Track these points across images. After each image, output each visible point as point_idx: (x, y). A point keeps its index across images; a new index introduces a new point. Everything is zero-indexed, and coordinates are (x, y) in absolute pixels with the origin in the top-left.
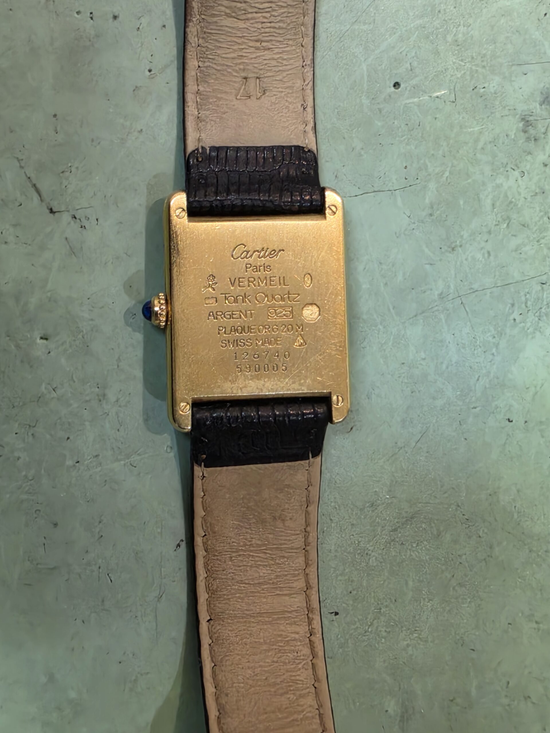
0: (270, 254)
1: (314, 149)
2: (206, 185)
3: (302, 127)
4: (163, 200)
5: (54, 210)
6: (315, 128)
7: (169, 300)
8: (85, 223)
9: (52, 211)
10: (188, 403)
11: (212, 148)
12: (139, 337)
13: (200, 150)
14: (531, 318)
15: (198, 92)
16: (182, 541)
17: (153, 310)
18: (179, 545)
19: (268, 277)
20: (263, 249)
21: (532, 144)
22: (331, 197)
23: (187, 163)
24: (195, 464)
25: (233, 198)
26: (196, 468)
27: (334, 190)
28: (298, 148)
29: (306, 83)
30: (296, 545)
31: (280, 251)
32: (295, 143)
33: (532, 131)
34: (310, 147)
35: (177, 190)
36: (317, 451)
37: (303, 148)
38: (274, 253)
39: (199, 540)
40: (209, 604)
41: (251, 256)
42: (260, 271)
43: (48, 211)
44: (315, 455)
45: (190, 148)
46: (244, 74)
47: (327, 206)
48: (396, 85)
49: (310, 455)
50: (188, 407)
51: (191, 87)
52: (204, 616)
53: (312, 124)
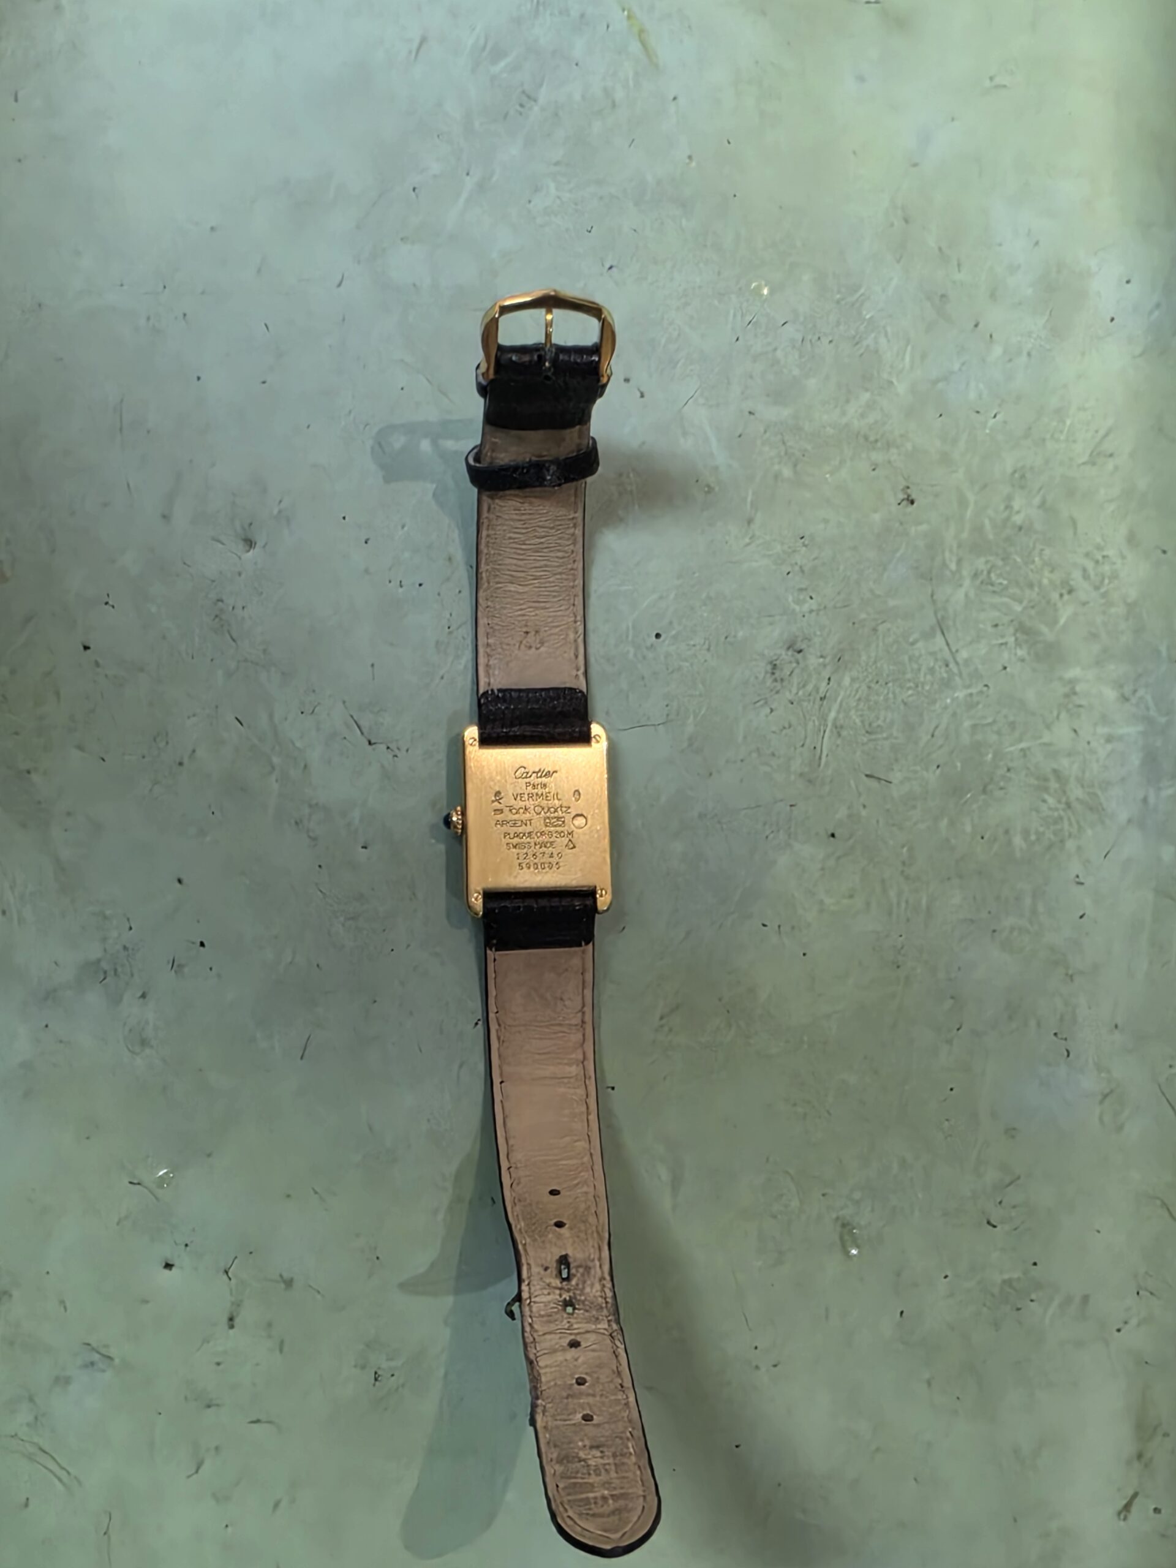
0: (546, 775)
1: (585, 690)
2: (494, 720)
3: (574, 673)
4: (458, 735)
5: (373, 741)
6: (586, 673)
7: (464, 813)
8: (397, 752)
9: (370, 743)
10: (480, 894)
11: (499, 690)
12: (442, 847)
13: (490, 692)
14: (782, 836)
15: (488, 645)
16: (479, 1020)
17: (452, 820)
18: (477, 1024)
19: (544, 794)
20: (540, 770)
21: (778, 685)
22: (596, 729)
23: (479, 700)
24: (487, 949)
25: (516, 730)
26: (489, 952)
27: (598, 723)
28: (572, 690)
29: (578, 635)
30: (574, 1022)
31: (554, 772)
32: (568, 685)
33: (778, 674)
34: (581, 688)
35: (471, 724)
36: (589, 938)
37: (575, 689)
38: (548, 774)
39: (492, 1015)
40: (500, 1067)
41: (530, 776)
42: (537, 788)
43: (367, 743)
44: (587, 943)
45: (481, 691)
46: (525, 629)
47: (592, 735)
48: (658, 636)
49: (583, 943)
50: (480, 897)
51: (482, 640)
52: (497, 1080)
53: (582, 670)
